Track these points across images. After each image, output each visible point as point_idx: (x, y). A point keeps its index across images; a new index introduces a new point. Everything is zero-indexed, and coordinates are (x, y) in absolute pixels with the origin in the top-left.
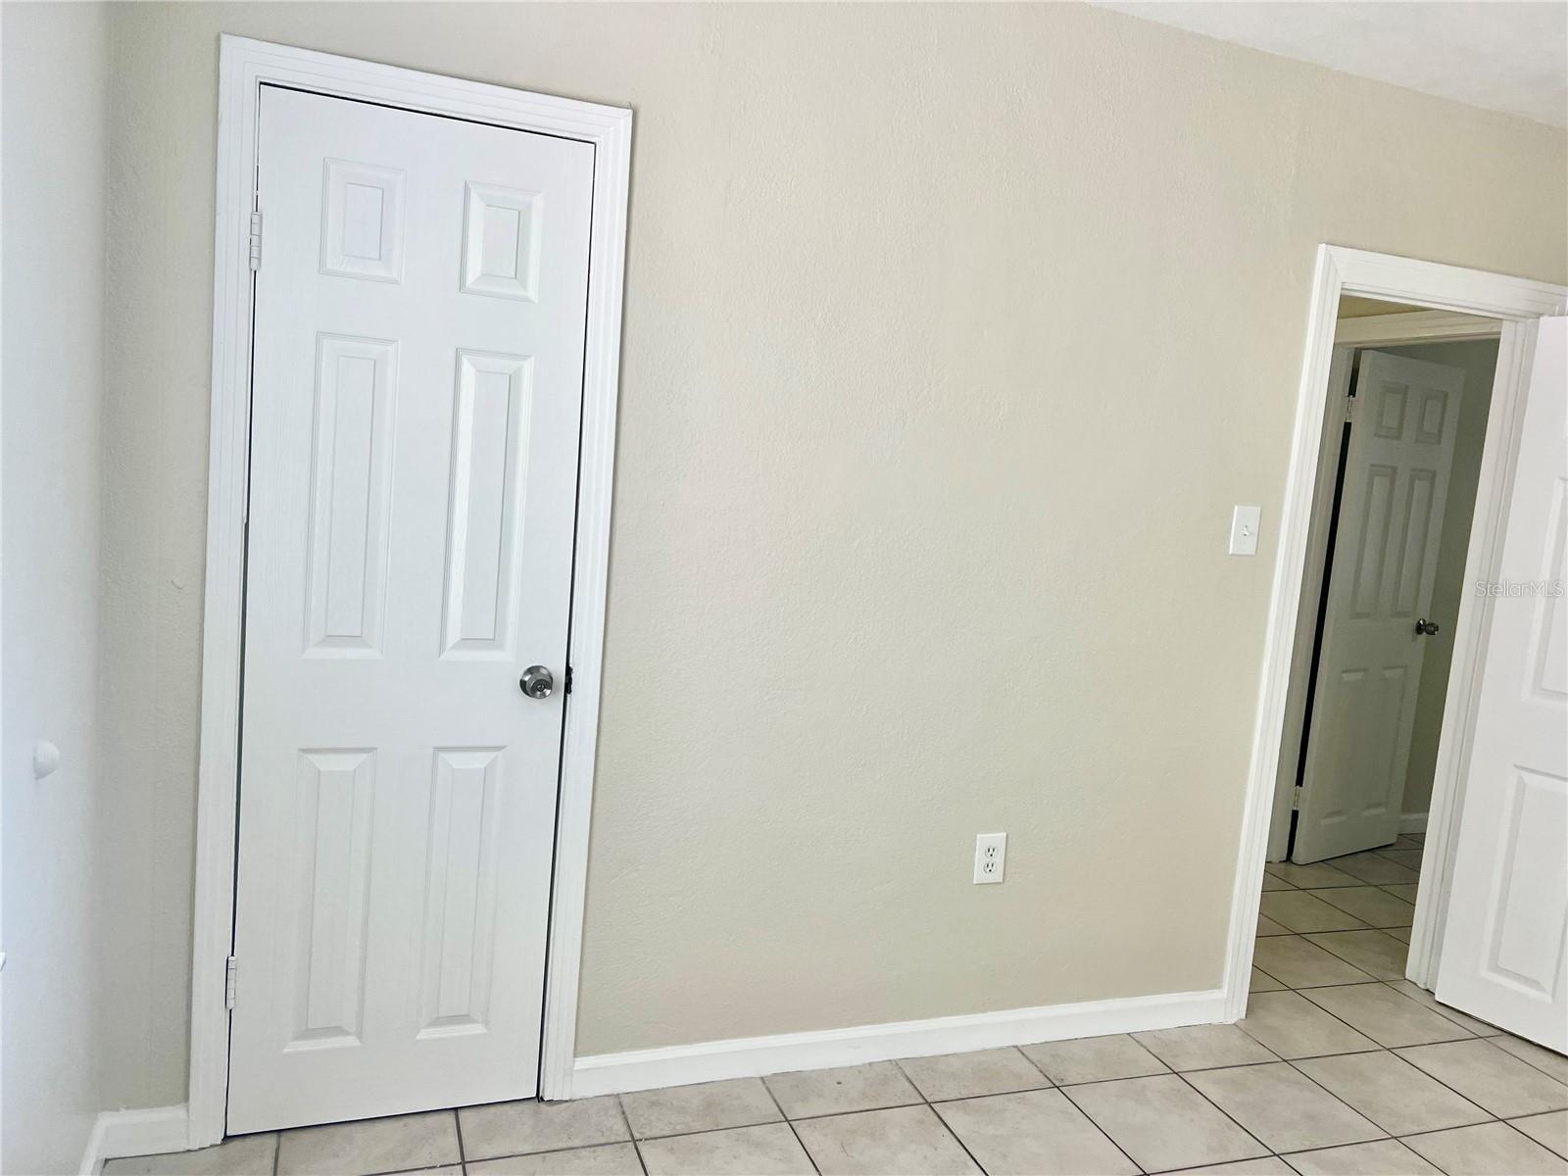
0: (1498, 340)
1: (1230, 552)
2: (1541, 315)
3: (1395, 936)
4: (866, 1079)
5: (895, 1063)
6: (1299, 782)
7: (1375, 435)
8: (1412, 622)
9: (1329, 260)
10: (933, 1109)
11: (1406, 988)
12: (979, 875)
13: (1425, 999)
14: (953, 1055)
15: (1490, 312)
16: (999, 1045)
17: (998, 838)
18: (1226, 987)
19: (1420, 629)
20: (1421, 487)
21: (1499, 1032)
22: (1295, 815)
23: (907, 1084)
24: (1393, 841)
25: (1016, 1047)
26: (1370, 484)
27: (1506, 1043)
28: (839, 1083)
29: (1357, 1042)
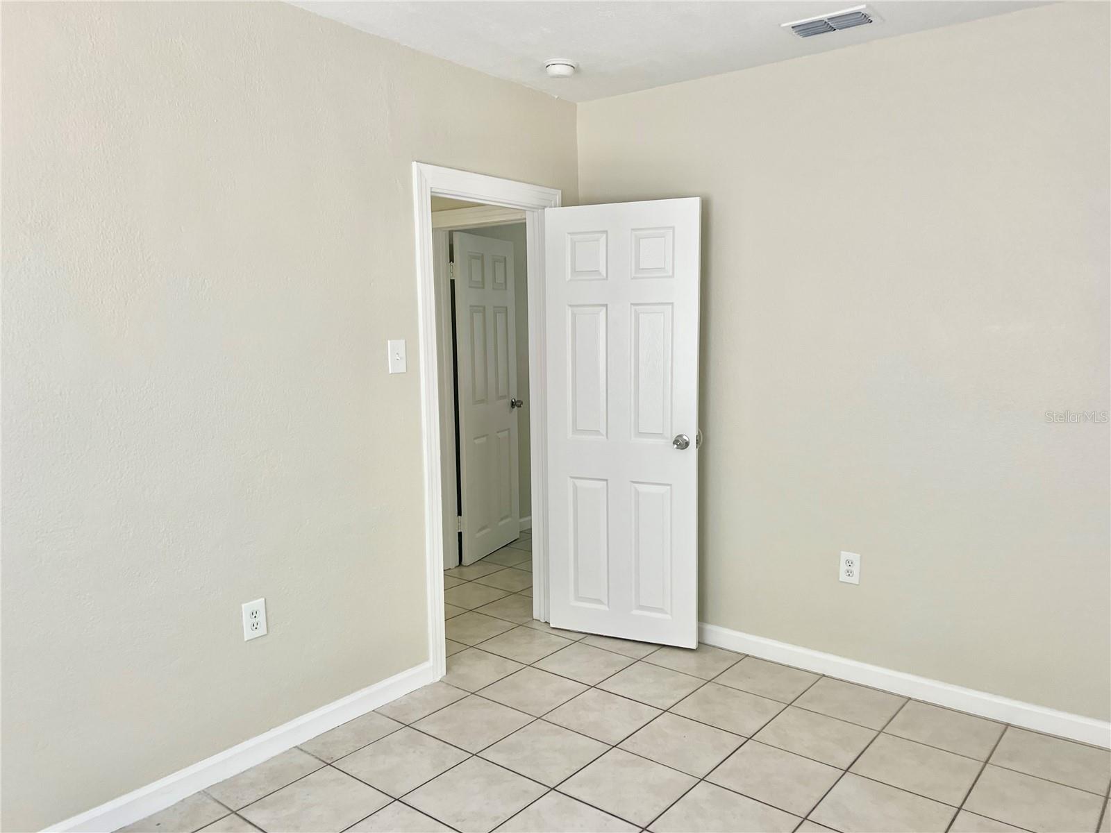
0: (526, 223)
1: (390, 372)
2: (546, 207)
3: (524, 595)
4: (181, 813)
5: (205, 793)
6: (460, 513)
7: (470, 287)
8: (507, 402)
9: (420, 173)
10: (238, 815)
11: (535, 625)
12: (248, 634)
13: (545, 628)
14: (248, 770)
15: (517, 205)
16: (283, 750)
17: (258, 603)
18: (431, 659)
19: (513, 405)
20: (501, 317)
21: (585, 635)
22: (460, 534)
23: (216, 804)
24: (518, 537)
25: (296, 747)
26: (472, 318)
27: (590, 640)
28: (158, 824)
29: (512, 666)
